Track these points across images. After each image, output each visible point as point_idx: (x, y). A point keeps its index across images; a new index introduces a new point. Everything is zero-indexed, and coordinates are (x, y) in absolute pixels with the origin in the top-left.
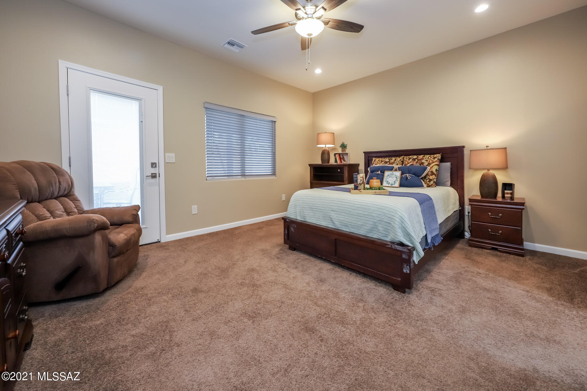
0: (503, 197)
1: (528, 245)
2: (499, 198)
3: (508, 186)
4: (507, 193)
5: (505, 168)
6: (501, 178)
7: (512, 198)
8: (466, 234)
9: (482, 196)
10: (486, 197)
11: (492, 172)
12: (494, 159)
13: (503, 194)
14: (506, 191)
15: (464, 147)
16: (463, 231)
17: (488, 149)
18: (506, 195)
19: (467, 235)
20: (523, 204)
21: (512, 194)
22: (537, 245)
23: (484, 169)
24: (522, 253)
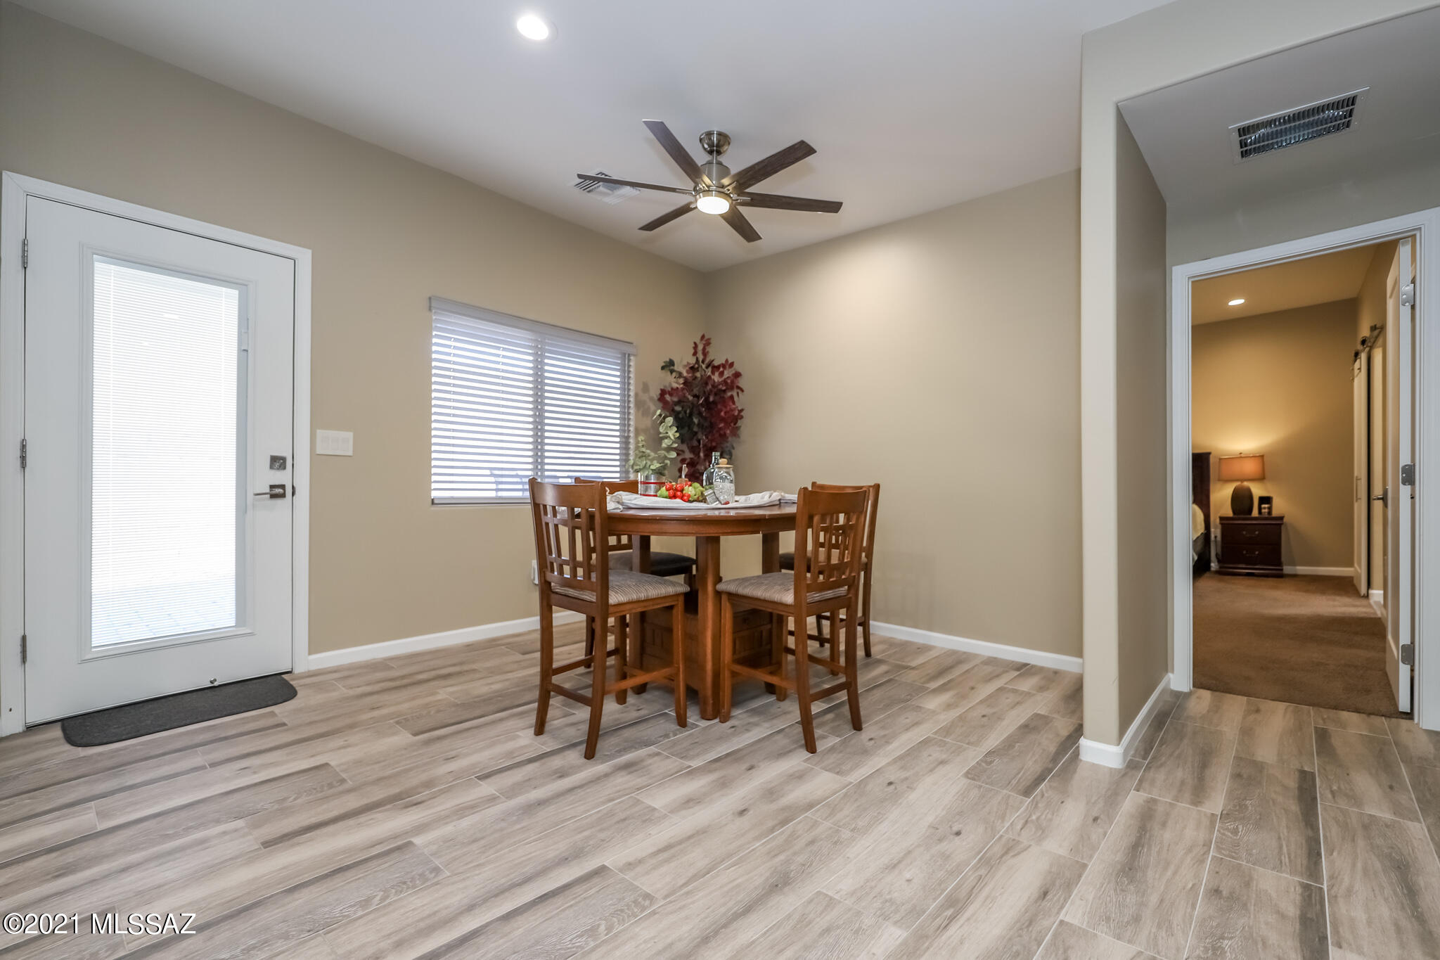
0: (1260, 512)
1: (1287, 569)
2: (1255, 513)
3: (1265, 500)
4: (1265, 508)
5: (1261, 478)
6: (1257, 491)
7: (1270, 513)
8: (1212, 564)
9: (1234, 512)
10: (1239, 514)
11: (1246, 484)
12: (1250, 468)
13: (1260, 509)
14: (1263, 506)
15: (1209, 453)
16: (1209, 562)
17: (1241, 457)
18: (1263, 511)
19: (1214, 565)
20: (1281, 518)
21: (1270, 508)
22: (1298, 568)
23: (1237, 480)
24: (1280, 576)
